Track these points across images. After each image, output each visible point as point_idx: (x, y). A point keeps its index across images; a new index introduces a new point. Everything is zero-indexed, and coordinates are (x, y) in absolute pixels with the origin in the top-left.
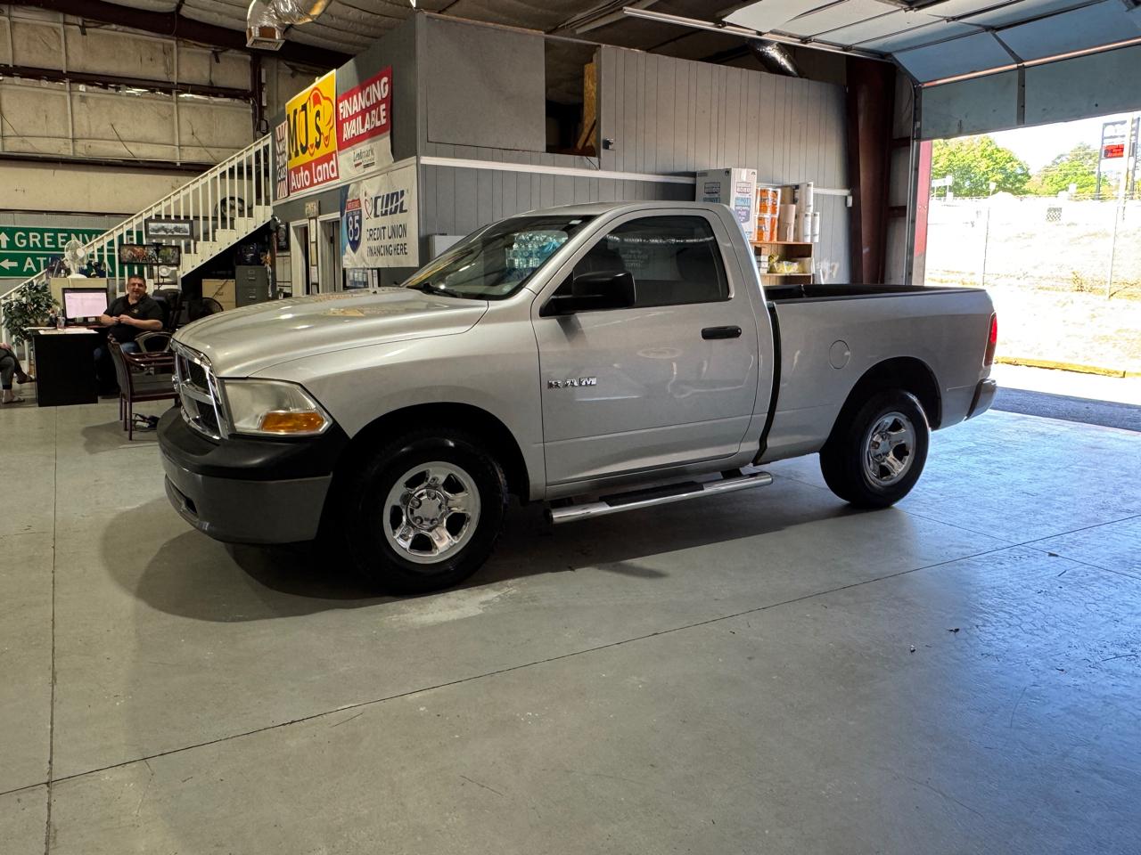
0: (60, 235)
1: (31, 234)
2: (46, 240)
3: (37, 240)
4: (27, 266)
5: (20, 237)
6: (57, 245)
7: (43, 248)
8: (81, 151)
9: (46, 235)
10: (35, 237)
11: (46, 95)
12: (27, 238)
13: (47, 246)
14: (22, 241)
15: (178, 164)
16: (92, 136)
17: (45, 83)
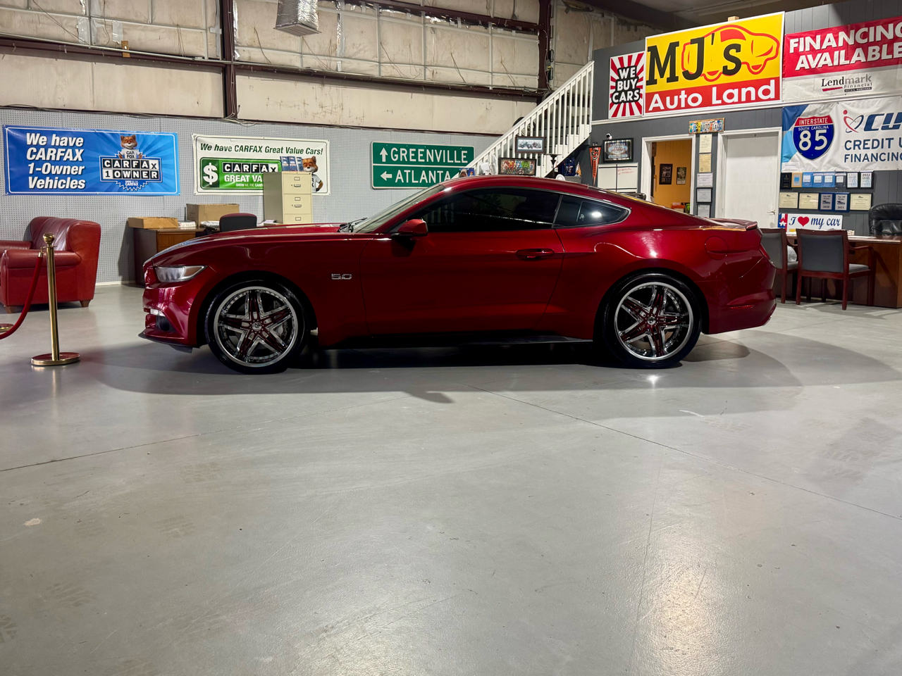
0: (419, 150)
1: (401, 149)
2: (411, 155)
3: (405, 155)
4: (398, 178)
5: (395, 152)
6: (417, 160)
7: (409, 162)
8: (428, 77)
9: (411, 150)
10: (404, 152)
11: (409, 26)
12: (398, 153)
13: (411, 160)
14: (395, 155)
15: (491, 88)
16: (438, 64)
17: (409, 16)
